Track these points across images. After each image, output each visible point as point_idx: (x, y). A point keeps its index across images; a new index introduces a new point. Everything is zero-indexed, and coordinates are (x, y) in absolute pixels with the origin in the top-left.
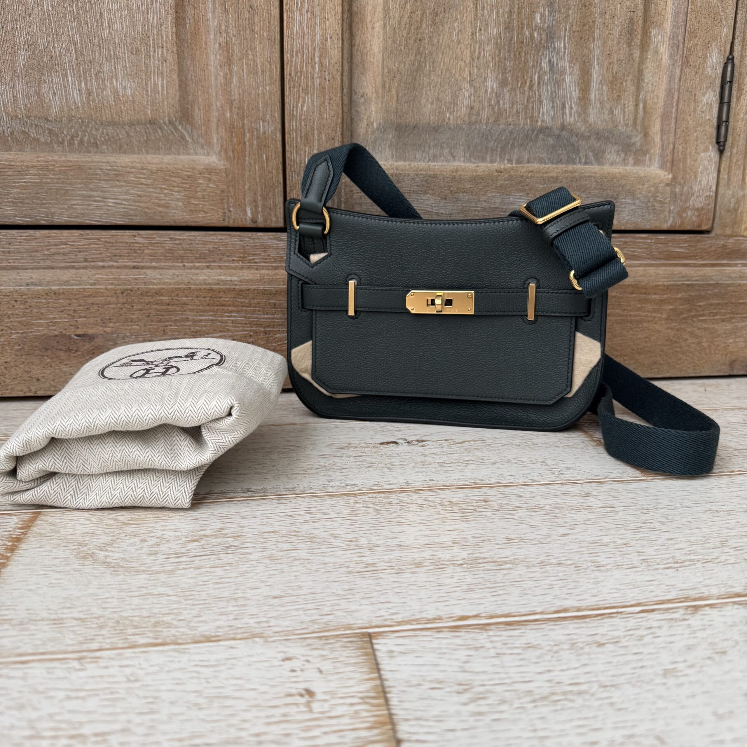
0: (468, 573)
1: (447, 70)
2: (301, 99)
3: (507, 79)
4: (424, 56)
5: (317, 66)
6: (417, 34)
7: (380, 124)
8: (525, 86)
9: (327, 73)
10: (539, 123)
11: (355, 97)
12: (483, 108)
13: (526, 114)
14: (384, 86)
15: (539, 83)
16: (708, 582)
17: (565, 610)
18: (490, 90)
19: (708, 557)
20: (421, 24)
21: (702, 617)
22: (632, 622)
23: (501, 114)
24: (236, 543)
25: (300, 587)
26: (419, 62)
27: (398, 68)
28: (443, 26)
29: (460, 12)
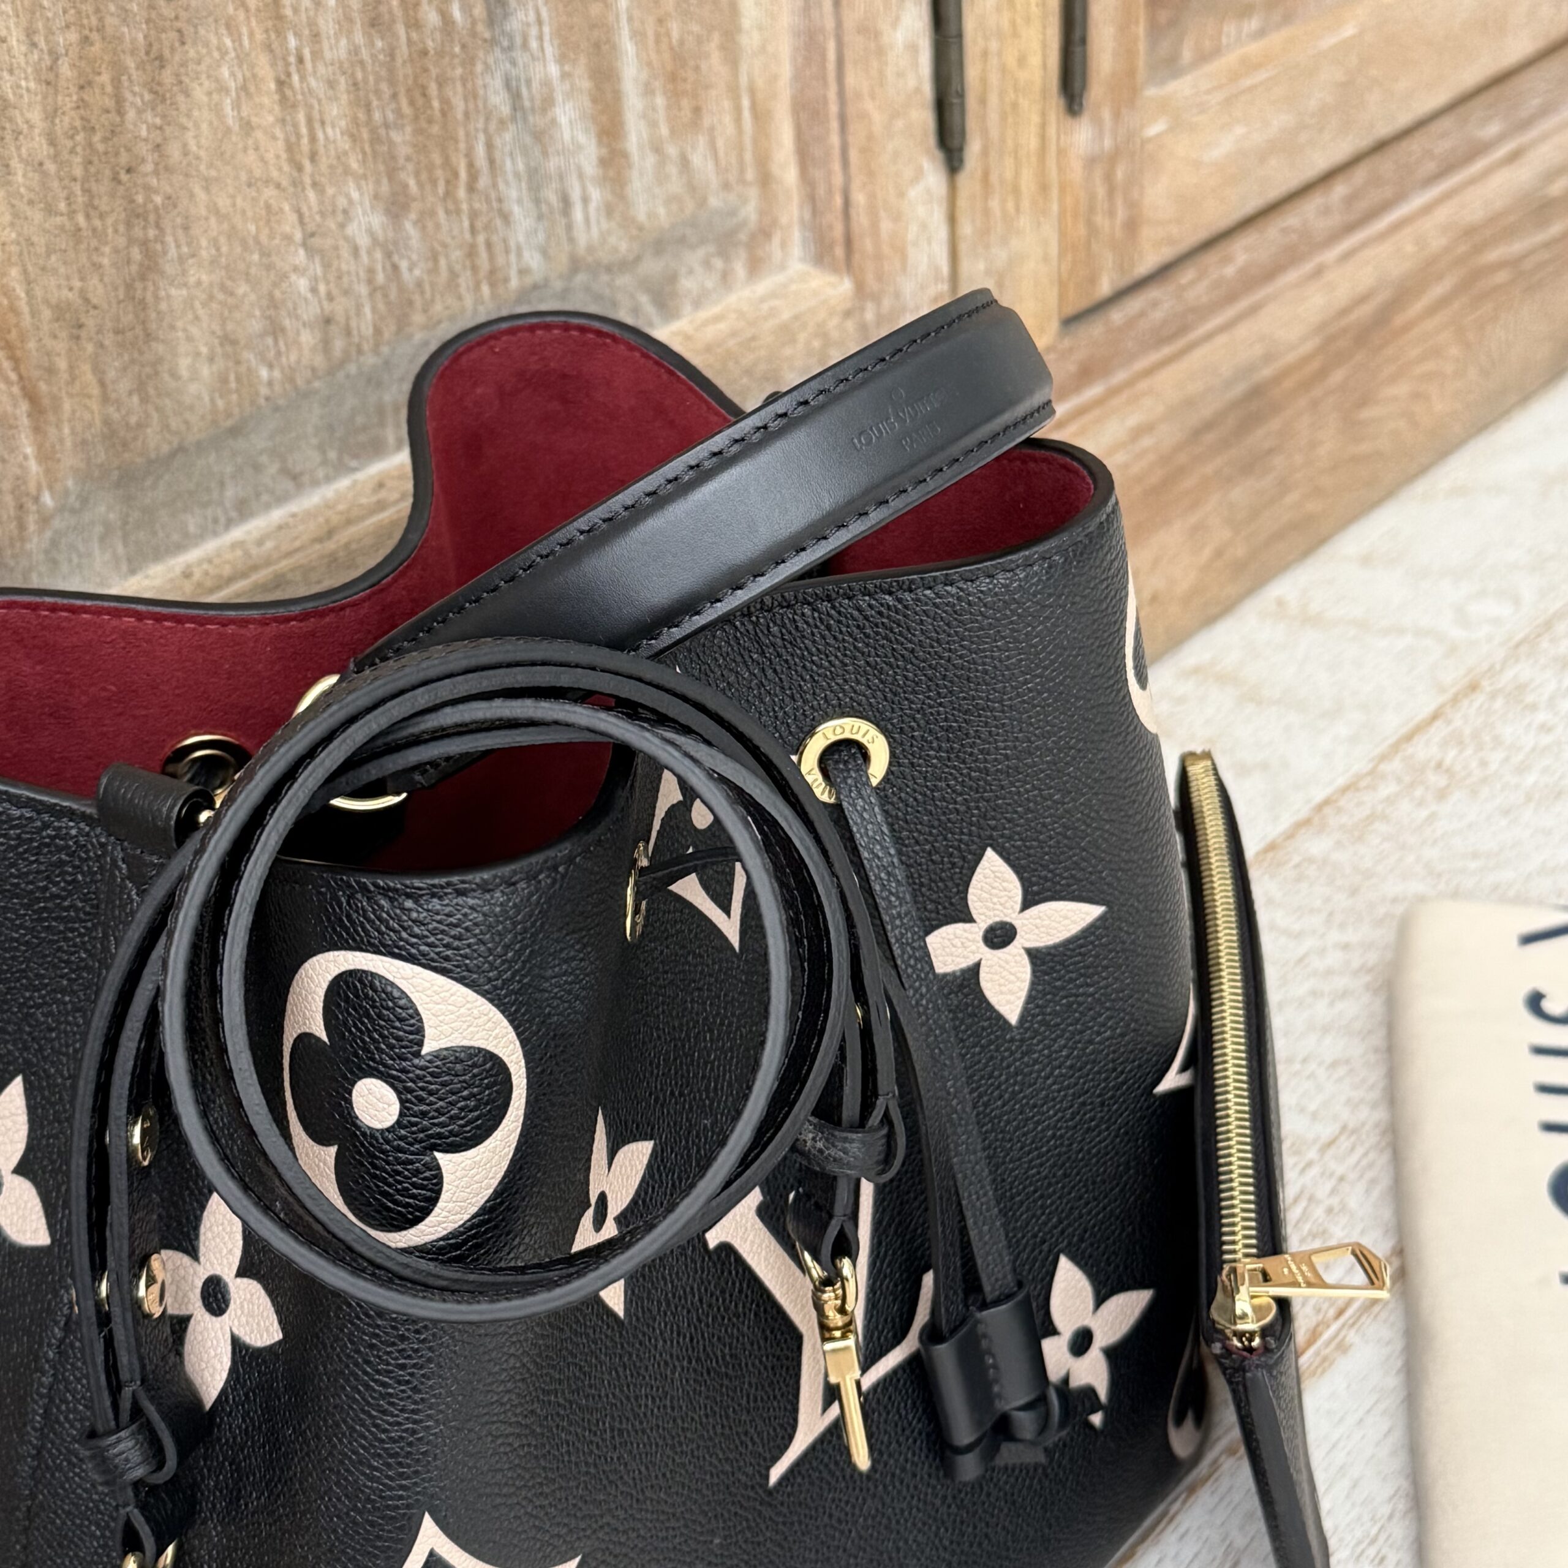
3: (406, 186)
4: (152, 218)
6: (117, 154)
7: (65, 493)
8: (456, 187)
10: (514, 283)
12: (359, 308)
13: (475, 269)
15: (492, 162)
18: (363, 241)
20: (121, 112)
23: (410, 303)
26: (144, 243)
27: (82, 292)
28: (187, 94)
29: (231, 26)
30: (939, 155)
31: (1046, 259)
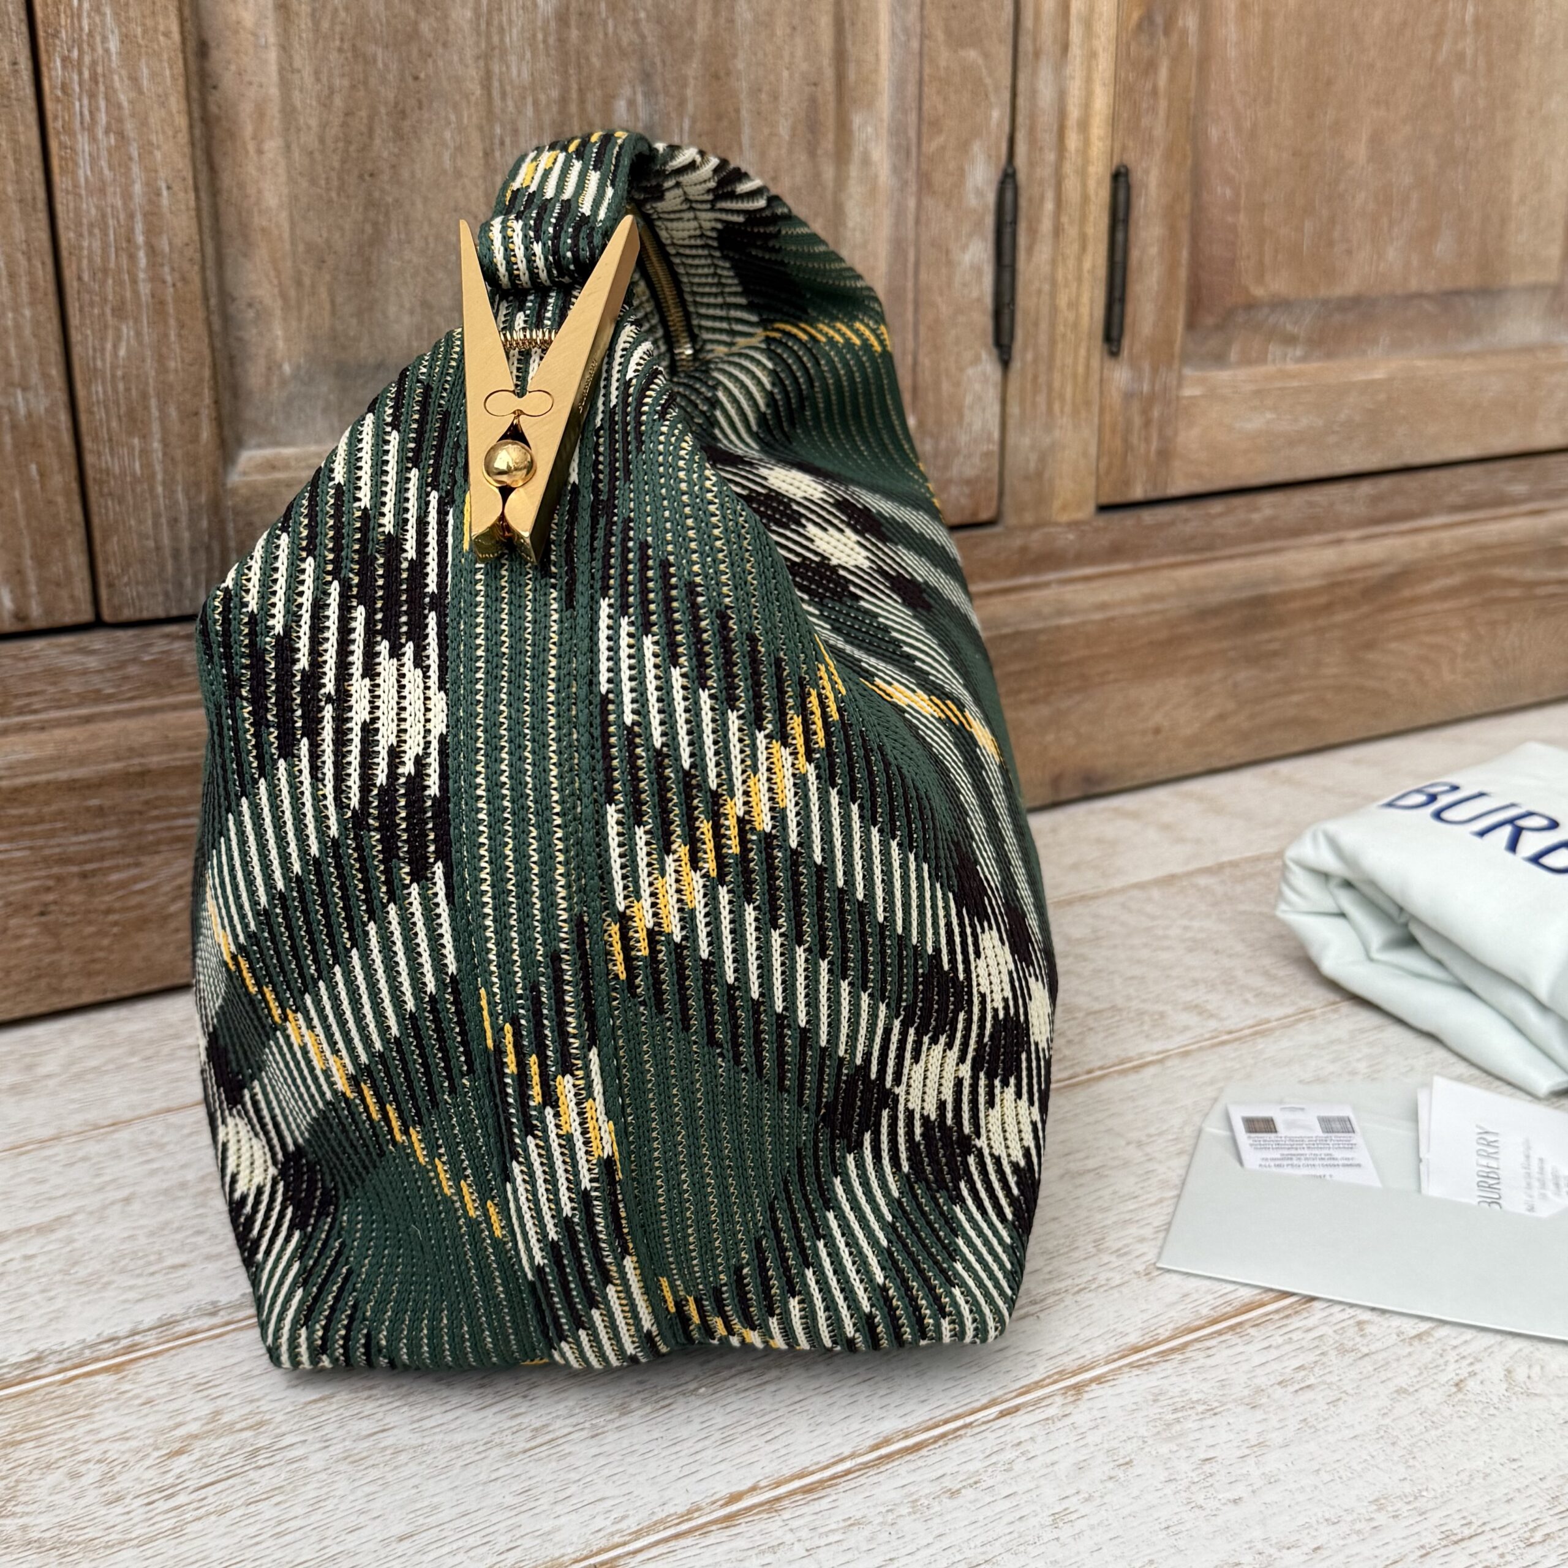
1: (438, 237)
2: (110, 333)
4: (383, 209)
5: (142, 255)
6: (365, 162)
7: (299, 367)
9: (167, 269)
11: (232, 309)
14: (299, 284)
16: (1087, 1333)
17: (887, 1441)
20: (371, 138)
21: (1089, 1404)
22: (990, 1440)
24: (263, 1442)
25: (436, 1508)
26: (375, 224)
27: (328, 241)
28: (419, 140)
29: (456, 107)
30: (995, 352)
31: (1085, 454)
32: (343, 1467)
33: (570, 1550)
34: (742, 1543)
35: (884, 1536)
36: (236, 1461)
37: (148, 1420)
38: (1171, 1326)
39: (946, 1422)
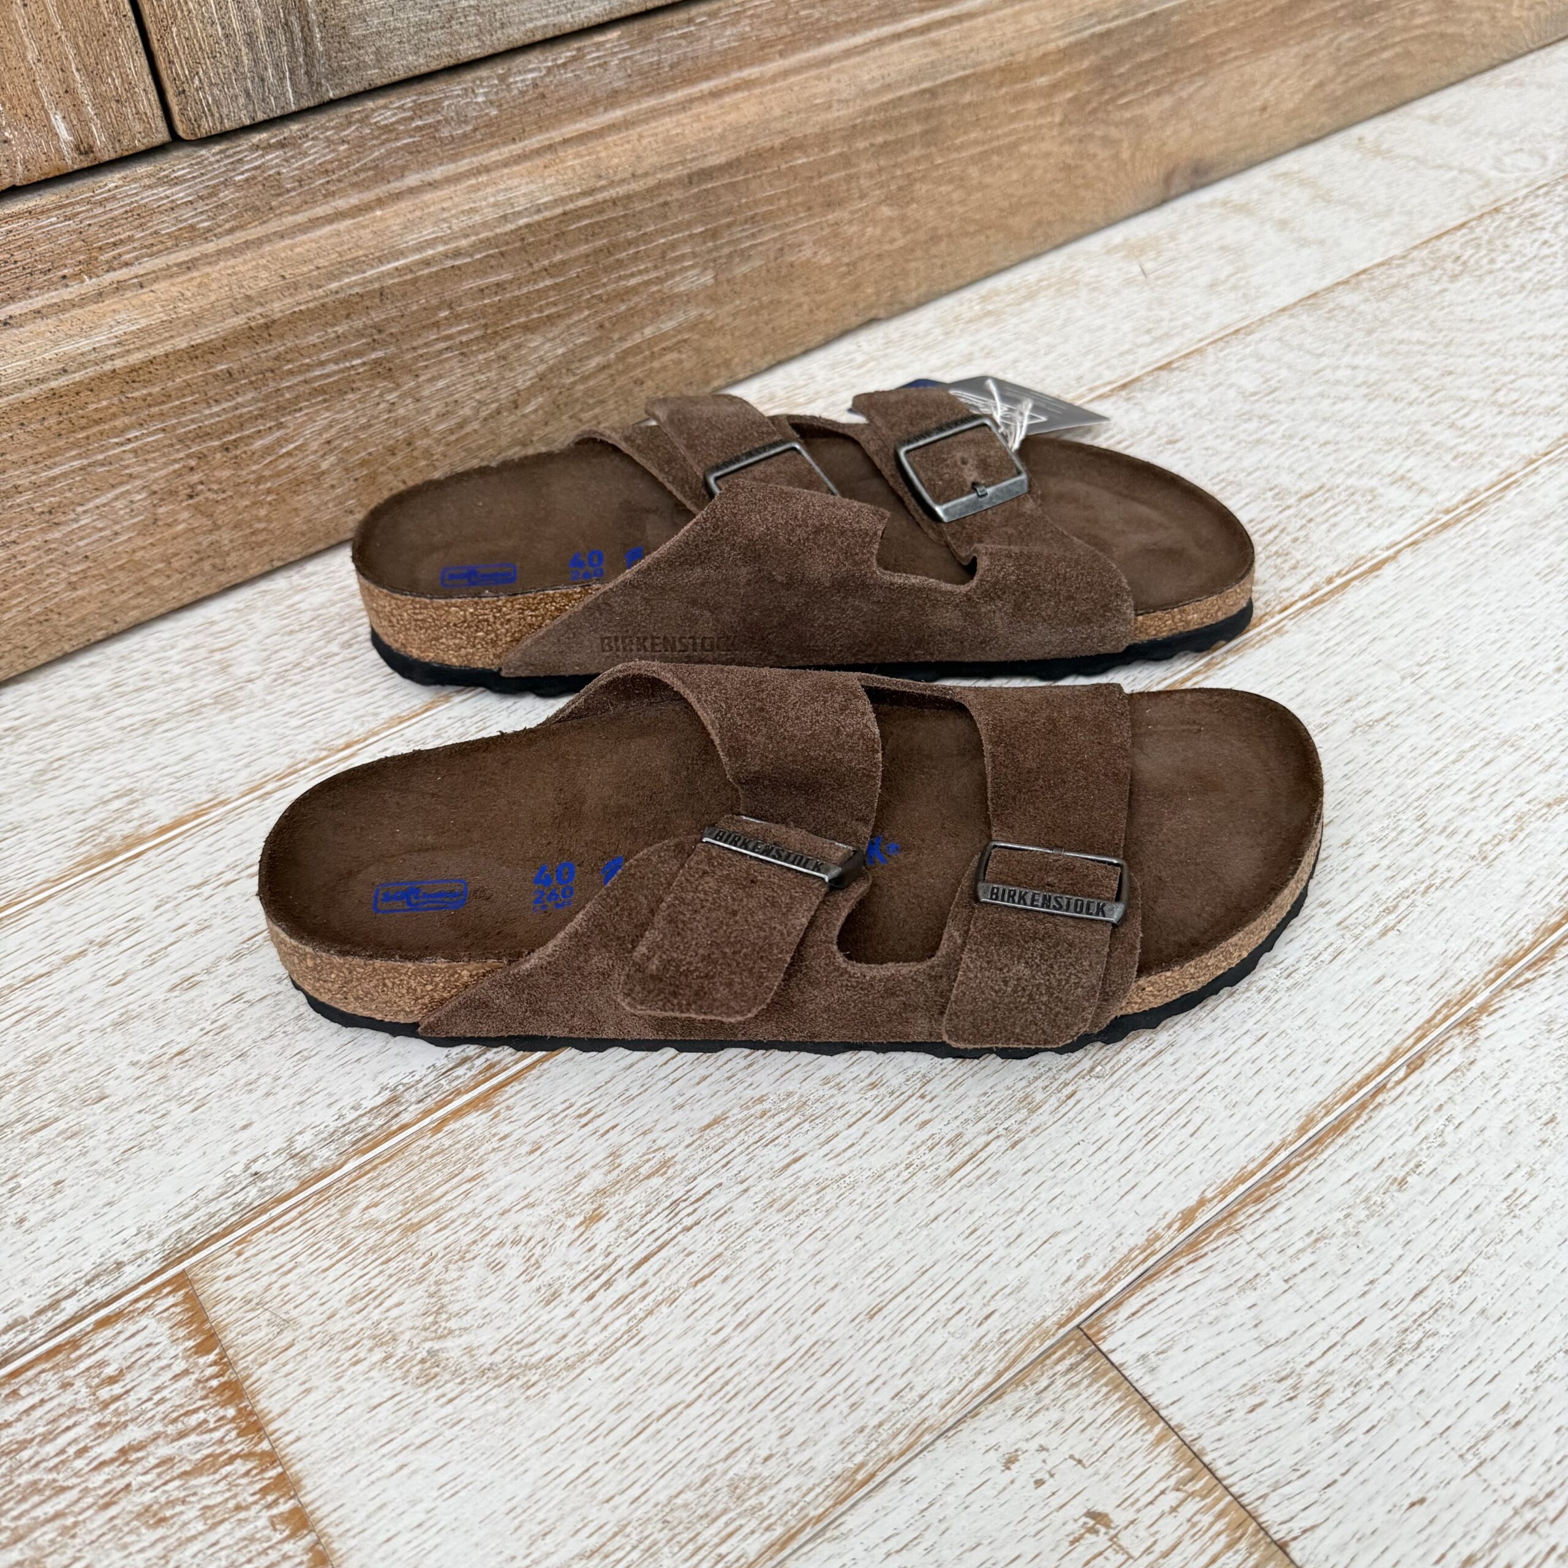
0: (1117, 1092)
16: (1455, 946)
17: (1310, 1121)
19: (1422, 875)
21: (1489, 1044)
22: (1411, 1106)
32: (774, 1217)
33: (1048, 1310)
34: (1217, 1280)
35: (1352, 1251)
36: (658, 1222)
37: (546, 1173)
38: (1530, 928)
39: (1360, 1086)
